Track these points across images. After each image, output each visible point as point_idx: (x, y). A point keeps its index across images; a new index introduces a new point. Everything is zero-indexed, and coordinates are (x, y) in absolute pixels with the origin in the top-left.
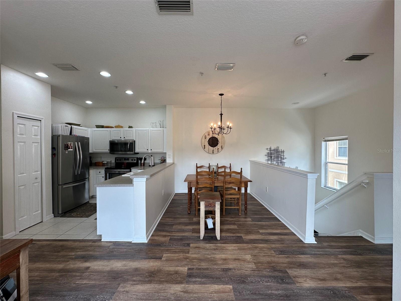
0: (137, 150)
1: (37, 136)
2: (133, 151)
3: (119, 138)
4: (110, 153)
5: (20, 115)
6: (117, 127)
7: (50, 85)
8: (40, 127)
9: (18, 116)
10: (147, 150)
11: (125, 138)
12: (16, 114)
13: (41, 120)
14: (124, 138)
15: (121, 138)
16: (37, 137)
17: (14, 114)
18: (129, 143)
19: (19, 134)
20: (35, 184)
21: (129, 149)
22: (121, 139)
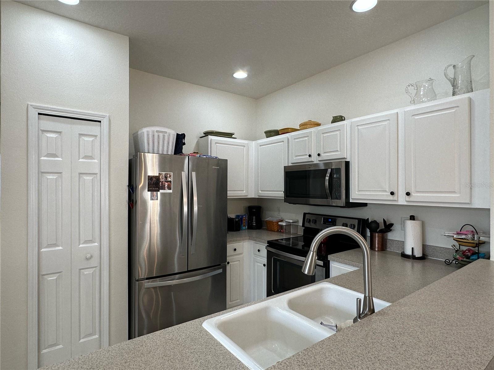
0: (355, 196)
1: (91, 157)
2: (339, 198)
3: (305, 159)
4: (286, 201)
5: (46, 110)
6: (304, 126)
7: (128, 38)
8: (98, 138)
9: (39, 114)
10: (392, 193)
11: (322, 154)
12: (36, 108)
13: (100, 122)
14: (319, 155)
15: (310, 156)
16: (93, 161)
17: (30, 109)
18: (329, 170)
19: (46, 154)
20: (86, 272)
21: (328, 191)
22: (310, 159)
